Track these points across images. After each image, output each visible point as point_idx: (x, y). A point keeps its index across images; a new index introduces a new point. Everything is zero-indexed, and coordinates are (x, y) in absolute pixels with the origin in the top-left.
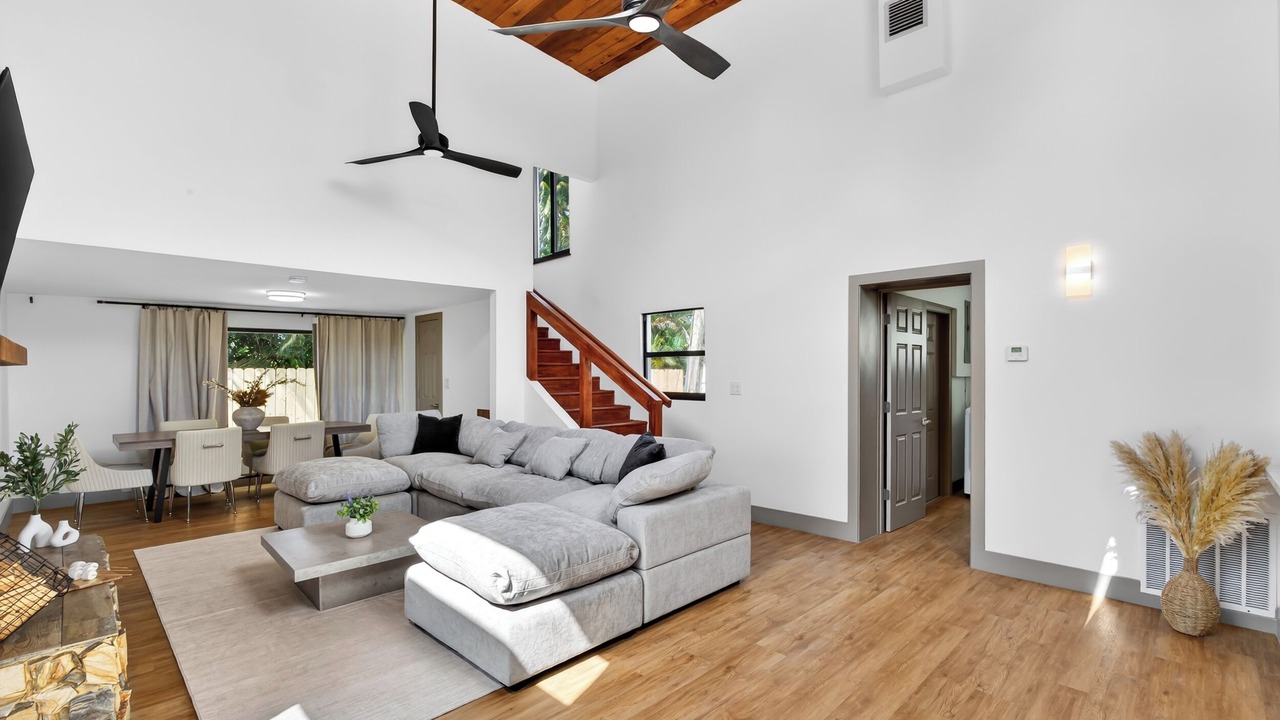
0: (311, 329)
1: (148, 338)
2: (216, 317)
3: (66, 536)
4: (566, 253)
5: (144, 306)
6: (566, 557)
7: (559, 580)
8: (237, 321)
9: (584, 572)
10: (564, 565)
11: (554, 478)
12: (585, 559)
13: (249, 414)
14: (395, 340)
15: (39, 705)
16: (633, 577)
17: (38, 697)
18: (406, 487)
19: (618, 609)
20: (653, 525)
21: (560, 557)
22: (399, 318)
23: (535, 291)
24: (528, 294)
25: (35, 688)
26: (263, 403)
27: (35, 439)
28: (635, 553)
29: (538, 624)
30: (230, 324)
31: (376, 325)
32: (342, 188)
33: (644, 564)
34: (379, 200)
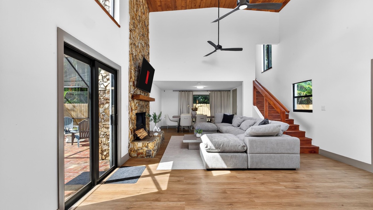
0: (209, 94)
1: (180, 98)
2: (191, 92)
3: (159, 130)
4: (271, 68)
5: (180, 91)
6: (222, 144)
7: (220, 148)
8: (195, 93)
9: (227, 149)
10: (221, 146)
11: (244, 130)
12: (228, 146)
13: (194, 112)
14: (228, 96)
15: (143, 149)
16: (245, 154)
17: (143, 148)
18: (217, 130)
19: (238, 161)
20: (251, 142)
21: (221, 143)
22: (229, 91)
23: (256, 80)
24: (254, 81)
25: (143, 147)
26: (197, 110)
27: (155, 113)
28: (245, 148)
29: (213, 157)
30: (194, 94)
31: (223, 93)
32: (205, 62)
33: (248, 152)
34: (213, 63)
